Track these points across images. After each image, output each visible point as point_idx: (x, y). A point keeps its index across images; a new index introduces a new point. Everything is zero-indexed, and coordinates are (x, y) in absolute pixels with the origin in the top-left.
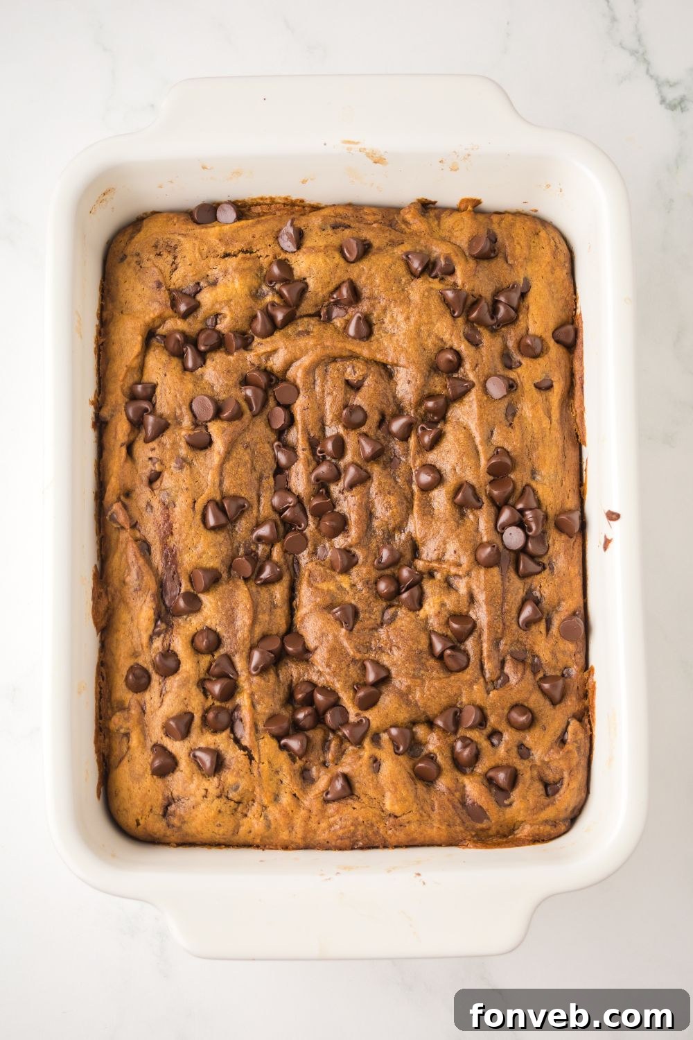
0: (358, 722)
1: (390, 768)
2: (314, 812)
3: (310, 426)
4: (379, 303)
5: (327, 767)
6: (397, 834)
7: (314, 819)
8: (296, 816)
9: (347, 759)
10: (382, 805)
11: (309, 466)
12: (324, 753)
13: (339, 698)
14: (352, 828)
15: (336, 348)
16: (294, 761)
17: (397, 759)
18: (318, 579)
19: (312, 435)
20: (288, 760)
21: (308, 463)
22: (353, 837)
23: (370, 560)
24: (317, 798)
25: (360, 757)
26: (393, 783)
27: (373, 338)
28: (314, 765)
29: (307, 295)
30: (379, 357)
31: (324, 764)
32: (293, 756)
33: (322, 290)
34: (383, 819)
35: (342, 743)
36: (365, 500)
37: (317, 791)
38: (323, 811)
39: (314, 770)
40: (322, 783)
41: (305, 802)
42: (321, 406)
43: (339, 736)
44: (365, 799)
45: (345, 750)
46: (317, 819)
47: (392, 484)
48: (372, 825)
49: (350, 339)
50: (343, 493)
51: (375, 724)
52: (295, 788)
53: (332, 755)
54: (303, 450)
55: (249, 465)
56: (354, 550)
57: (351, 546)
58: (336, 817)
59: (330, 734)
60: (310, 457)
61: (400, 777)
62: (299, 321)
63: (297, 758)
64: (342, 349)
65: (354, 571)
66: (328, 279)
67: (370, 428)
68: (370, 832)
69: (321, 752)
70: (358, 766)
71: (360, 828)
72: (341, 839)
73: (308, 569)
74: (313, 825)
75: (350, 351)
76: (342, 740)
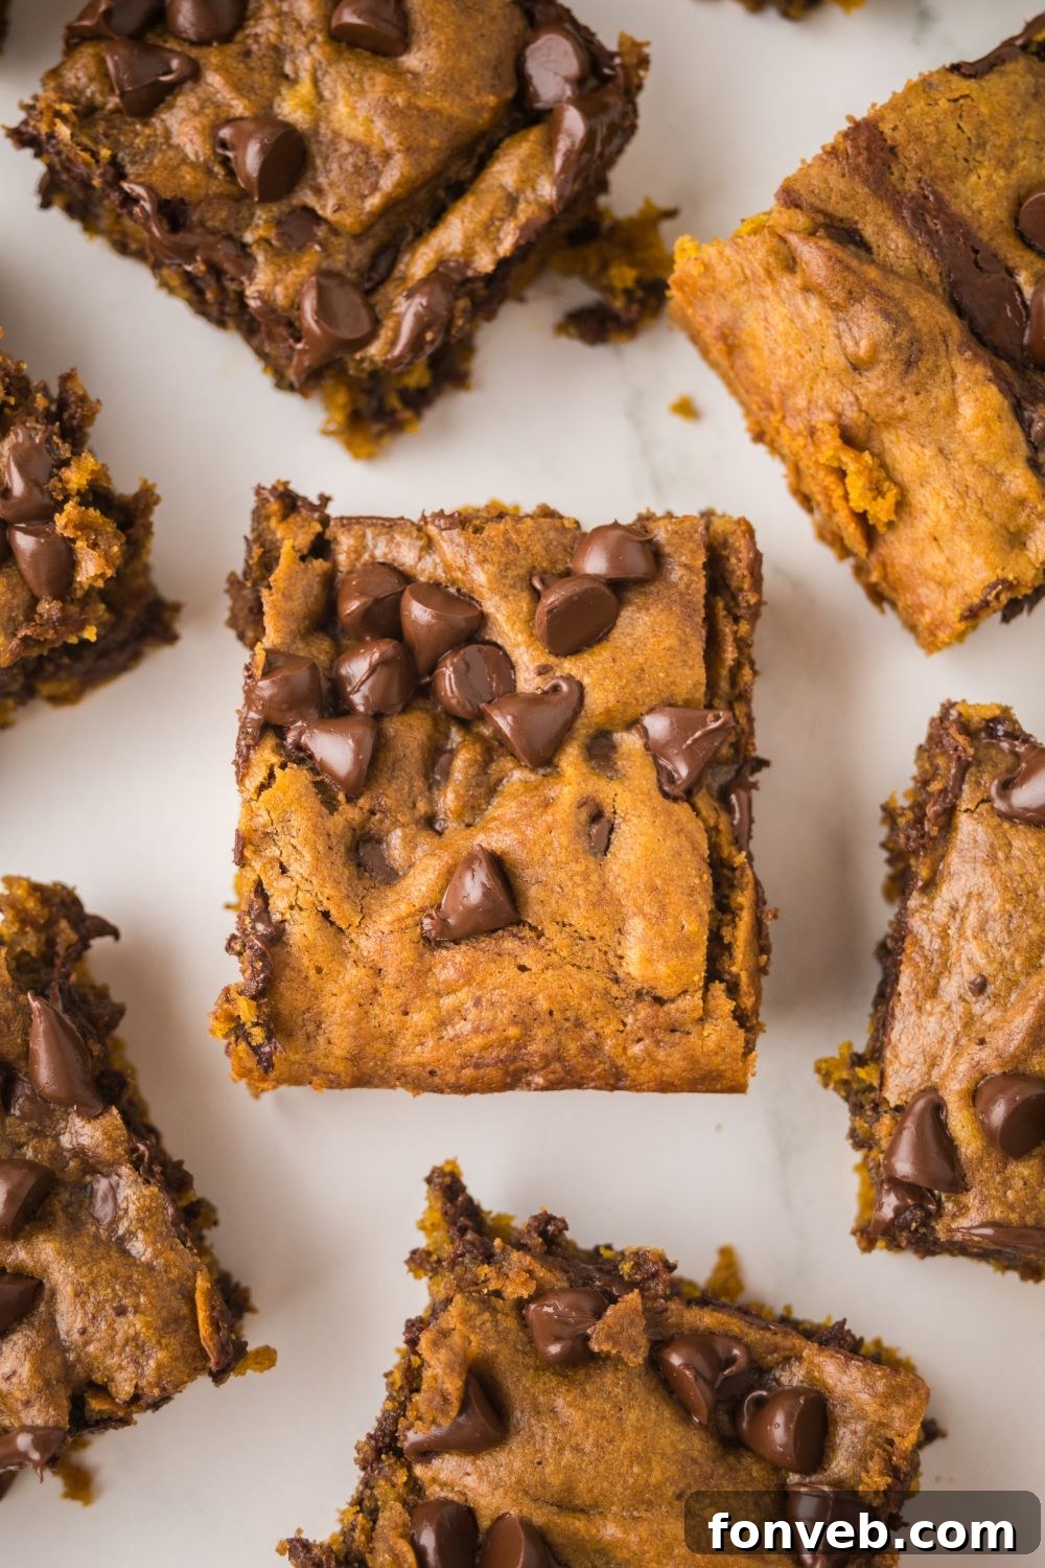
0: (545, 693)
1: (643, 840)
2: (391, 976)
5: (440, 834)
6: (661, 1055)
7: (390, 999)
8: (330, 987)
9: (504, 808)
10: (614, 961)
12: (430, 788)
13: (483, 619)
14: (513, 1032)
16: (330, 805)
17: (669, 814)
20: (313, 802)
22: (514, 1059)
24: (403, 930)
25: (547, 804)
26: (654, 889)
28: (396, 823)
31: (429, 822)
32: (326, 789)
34: (613, 1003)
35: (492, 760)
37: (403, 909)
38: (420, 973)
39: (396, 838)
40: (421, 880)
41: (363, 942)
43: (480, 738)
44: (556, 938)
45: (500, 781)
46: (399, 998)
48: (579, 1024)
51: (599, 699)
52: (328, 891)
53: (456, 792)
58: (462, 995)
59: (454, 730)
61: (675, 872)
63: (341, 797)
68: (572, 1048)
69: (419, 783)
70: (541, 829)
71: (540, 1033)
72: (477, 1066)
74: (385, 1016)
76: (493, 749)
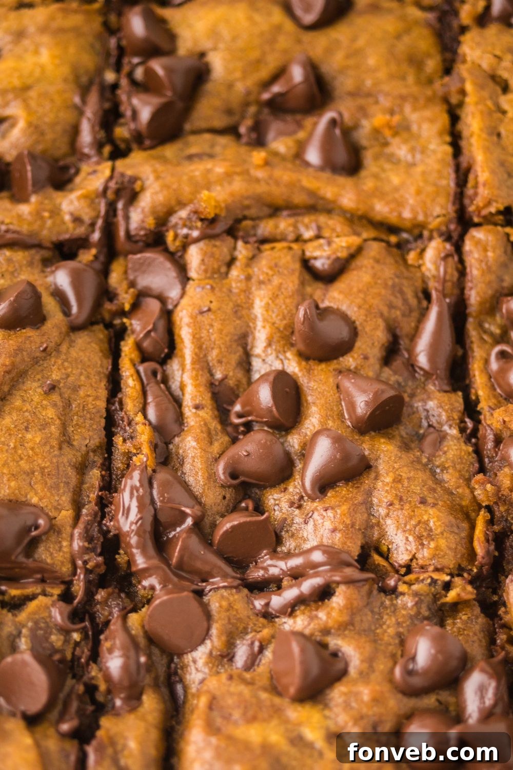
3: (215, 353)
4: (377, 102)
11: (211, 443)
15: (277, 183)
18: (236, 715)
19: (219, 376)
21: (210, 438)
23: (382, 665)
27: (363, 173)
29: (209, 87)
30: (381, 209)
33: (244, 78)
36: (360, 518)
42: (241, 310)
47: (430, 483)
49: (311, 170)
50: (300, 507)
54: (197, 407)
55: (54, 429)
56: (334, 642)
57: (326, 631)
60: (215, 425)
62: (192, 138)
64: (291, 185)
65: (337, 694)
66: (255, 55)
67: (366, 358)
73: (208, 692)
75: (312, 193)
